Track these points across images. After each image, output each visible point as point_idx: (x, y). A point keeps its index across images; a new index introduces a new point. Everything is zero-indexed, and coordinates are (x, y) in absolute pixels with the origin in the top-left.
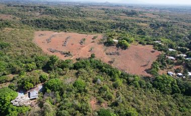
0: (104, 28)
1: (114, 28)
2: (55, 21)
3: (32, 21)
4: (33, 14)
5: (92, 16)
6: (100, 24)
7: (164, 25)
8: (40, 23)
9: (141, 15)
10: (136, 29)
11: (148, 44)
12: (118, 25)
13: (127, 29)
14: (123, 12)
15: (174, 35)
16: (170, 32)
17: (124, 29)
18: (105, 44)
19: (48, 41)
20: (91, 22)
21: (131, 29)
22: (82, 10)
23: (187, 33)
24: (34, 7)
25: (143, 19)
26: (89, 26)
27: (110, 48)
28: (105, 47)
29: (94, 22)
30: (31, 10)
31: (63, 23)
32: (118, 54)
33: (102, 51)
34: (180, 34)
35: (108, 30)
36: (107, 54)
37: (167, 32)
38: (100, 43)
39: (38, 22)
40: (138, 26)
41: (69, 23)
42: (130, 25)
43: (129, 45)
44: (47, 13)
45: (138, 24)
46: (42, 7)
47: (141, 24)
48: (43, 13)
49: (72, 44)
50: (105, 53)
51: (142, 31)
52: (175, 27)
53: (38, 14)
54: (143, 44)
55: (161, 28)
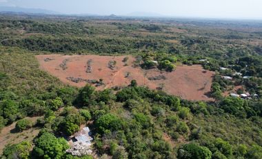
0: (126, 48)
1: (138, 47)
2: (55, 41)
3: (18, 41)
4: (14, 32)
5: (103, 32)
6: (119, 43)
7: (198, 41)
8: (32, 44)
9: (165, 30)
10: (166, 47)
12: (142, 44)
13: (155, 47)
14: (142, 27)
15: (212, 52)
16: (207, 49)
17: (152, 48)
18: (142, 66)
19: (64, 67)
20: (106, 41)
21: (160, 47)
22: (86, 25)
23: (225, 49)
24: (14, 22)
25: (170, 35)
26: (106, 46)
27: (150, 71)
28: (144, 70)
29: (110, 41)
30: (9, 26)
31: (66, 43)
32: (164, 78)
33: (142, 75)
35: (132, 50)
36: (150, 79)
37: (203, 49)
38: (136, 66)
39: (28, 43)
40: (168, 44)
41: (76, 42)
42: (158, 42)
44: (36, 31)
45: (167, 41)
46: (26, 22)
47: (171, 41)
48: (31, 30)
49: (100, 70)
50: (146, 79)
51: (174, 50)
53: (22, 31)
54: (189, 64)
55: (196, 45)
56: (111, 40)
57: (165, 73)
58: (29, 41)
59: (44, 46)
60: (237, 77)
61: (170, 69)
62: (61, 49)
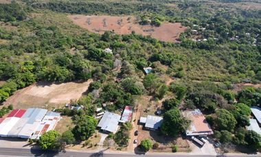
0: (130, 10)
1: (141, 10)
2: (73, 4)
6: (125, 6)
7: (193, 5)
10: (164, 10)
11: (176, 22)
12: (144, 7)
13: (155, 10)
15: (202, 15)
16: (199, 12)
17: (152, 11)
18: (140, 23)
20: (114, 4)
21: (159, 10)
23: (214, 13)
26: (114, 9)
27: (145, 26)
28: (141, 26)
32: (153, 30)
34: (208, 14)
35: (135, 12)
36: (144, 31)
37: (196, 12)
38: (136, 23)
40: (166, 7)
41: (90, 6)
42: (157, 6)
43: (161, 23)
45: (166, 4)
47: (169, 5)
49: (112, 25)
50: (142, 31)
51: (170, 13)
52: (203, 6)
54: (173, 23)
55: (190, 8)
56: (118, 4)
57: (154, 28)
58: (52, 4)
59: (65, 9)
60: (201, 30)
61: (158, 25)
62: (79, 11)
